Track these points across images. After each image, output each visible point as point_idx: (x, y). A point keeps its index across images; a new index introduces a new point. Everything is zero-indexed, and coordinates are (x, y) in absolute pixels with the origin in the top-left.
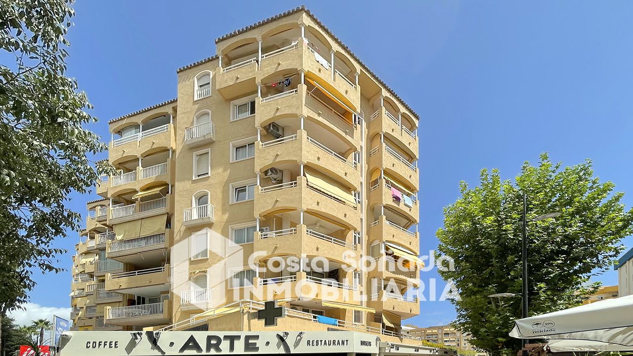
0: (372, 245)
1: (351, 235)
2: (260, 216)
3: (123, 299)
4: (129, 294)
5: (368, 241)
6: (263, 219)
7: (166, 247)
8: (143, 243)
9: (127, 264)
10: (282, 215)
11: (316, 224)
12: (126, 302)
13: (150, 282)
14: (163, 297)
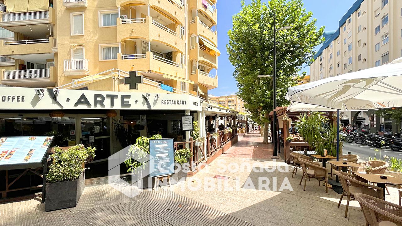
0: (191, 37)
1: (178, 28)
2: (121, 6)
3: (16, 64)
4: (20, 60)
5: (189, 33)
6: (123, 9)
7: (50, 22)
8: (31, 17)
9: (17, 33)
10: (136, 7)
11: (157, 17)
12: (18, 67)
13: (38, 50)
14: (49, 64)
